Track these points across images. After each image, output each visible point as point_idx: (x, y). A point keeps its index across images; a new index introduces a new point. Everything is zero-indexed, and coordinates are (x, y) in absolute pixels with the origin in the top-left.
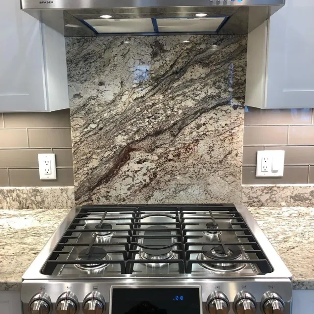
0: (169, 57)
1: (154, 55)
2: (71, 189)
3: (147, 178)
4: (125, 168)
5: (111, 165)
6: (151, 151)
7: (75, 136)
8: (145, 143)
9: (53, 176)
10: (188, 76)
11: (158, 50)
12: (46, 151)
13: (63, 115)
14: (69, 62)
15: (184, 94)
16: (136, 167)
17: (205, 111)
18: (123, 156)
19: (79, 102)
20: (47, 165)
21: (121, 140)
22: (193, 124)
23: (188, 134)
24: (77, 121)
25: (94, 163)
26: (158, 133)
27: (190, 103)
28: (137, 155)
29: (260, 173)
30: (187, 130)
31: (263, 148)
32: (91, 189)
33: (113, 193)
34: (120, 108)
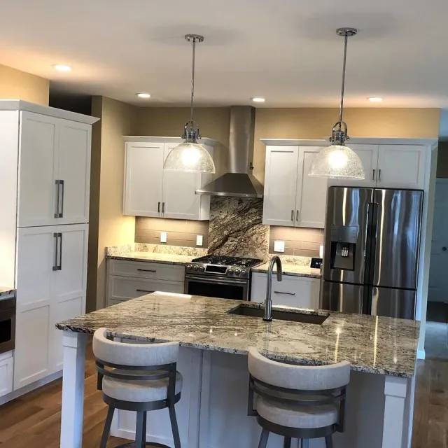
0: (244, 205)
1: (239, 203)
2: (207, 250)
3: (234, 248)
4: (226, 243)
5: (221, 241)
6: (236, 237)
7: (210, 230)
8: (235, 234)
9: (201, 244)
10: (250, 211)
11: (241, 202)
12: (200, 234)
13: (206, 222)
14: (211, 204)
15: (249, 218)
16: (230, 243)
17: (256, 224)
18: (226, 239)
19: (213, 218)
20: (200, 241)
21: (226, 232)
22: (251, 229)
23: (250, 232)
24: (211, 225)
25: (216, 240)
26: (239, 231)
27: (250, 221)
28: (231, 239)
29: (275, 250)
30: (249, 231)
31: (276, 240)
32: (214, 250)
33: (221, 253)
34: (226, 221)
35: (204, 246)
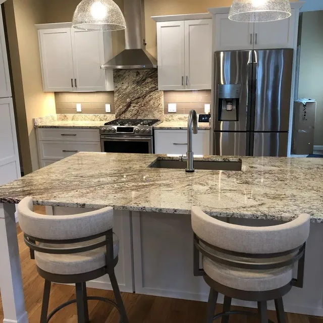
0: (141, 76)
1: (137, 75)
2: (115, 115)
3: (136, 112)
4: (129, 109)
5: (126, 108)
6: (137, 103)
7: (116, 99)
8: (136, 101)
9: (110, 111)
10: (146, 81)
11: (138, 74)
12: (108, 103)
13: (112, 93)
14: (114, 77)
15: (146, 87)
16: (133, 108)
17: (152, 91)
18: (129, 105)
19: (117, 89)
20: (108, 108)
21: (128, 100)
22: (149, 95)
23: (147, 98)
24: (116, 94)
25: (121, 107)
26: (139, 98)
27: (147, 89)
28: (133, 105)
29: (169, 111)
30: (147, 97)
31: (169, 103)
32: (120, 115)
33: (126, 116)
34: (128, 90)
35: (112, 112)
